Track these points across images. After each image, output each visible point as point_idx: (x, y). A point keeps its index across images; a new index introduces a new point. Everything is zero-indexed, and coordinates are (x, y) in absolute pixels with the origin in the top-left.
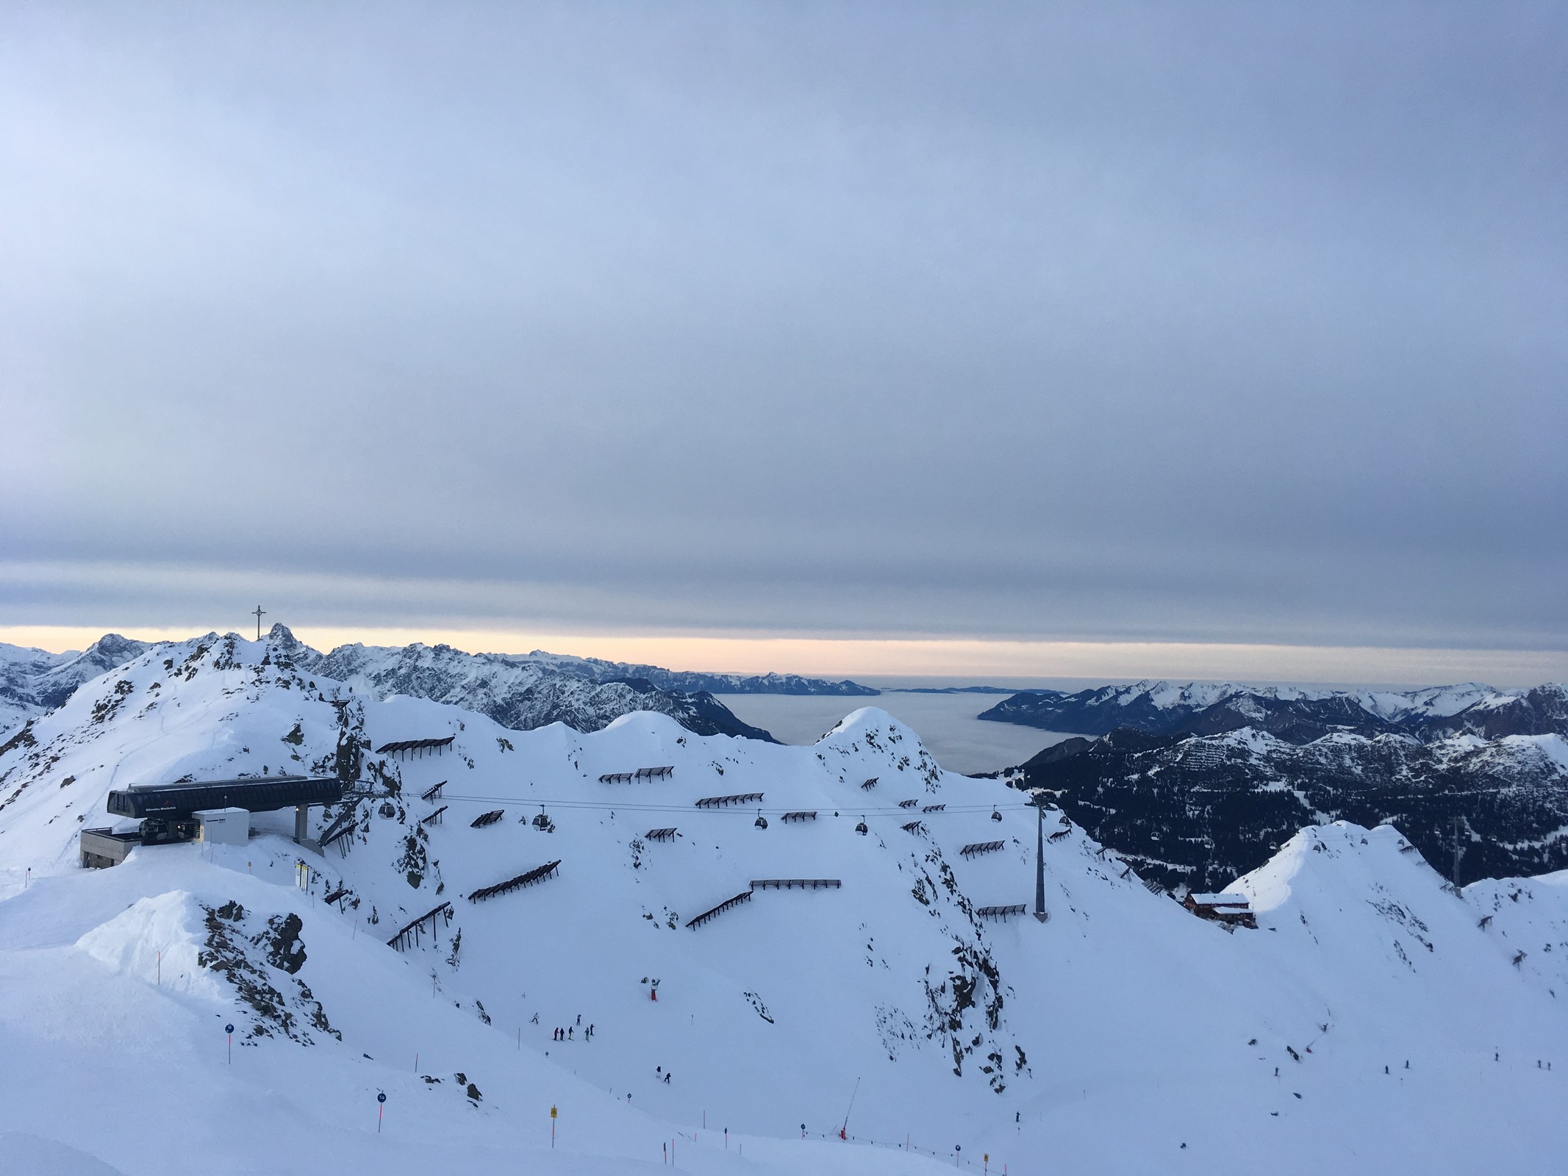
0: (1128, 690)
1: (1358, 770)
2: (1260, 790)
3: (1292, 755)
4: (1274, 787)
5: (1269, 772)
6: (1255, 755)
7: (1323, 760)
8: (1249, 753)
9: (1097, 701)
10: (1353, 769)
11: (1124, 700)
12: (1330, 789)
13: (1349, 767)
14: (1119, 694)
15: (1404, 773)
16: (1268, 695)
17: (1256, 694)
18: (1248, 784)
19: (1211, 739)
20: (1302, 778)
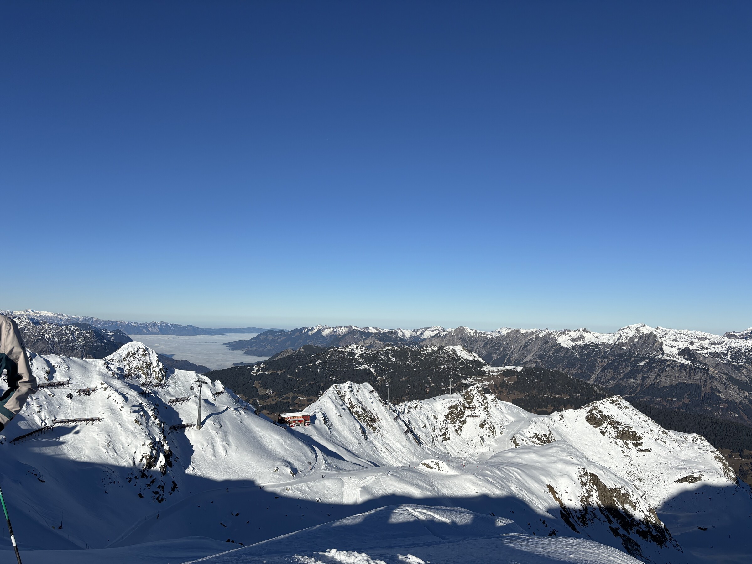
0: (312, 329)
1: (394, 360)
2: (358, 369)
3: (371, 355)
4: (363, 367)
5: (362, 361)
6: (357, 355)
7: (382, 357)
8: (355, 354)
9: (300, 333)
10: (392, 360)
11: (311, 333)
12: (383, 367)
13: (391, 359)
14: (309, 330)
15: (410, 361)
16: (366, 331)
17: (361, 330)
18: (354, 367)
19: (341, 349)
20: (374, 364)
